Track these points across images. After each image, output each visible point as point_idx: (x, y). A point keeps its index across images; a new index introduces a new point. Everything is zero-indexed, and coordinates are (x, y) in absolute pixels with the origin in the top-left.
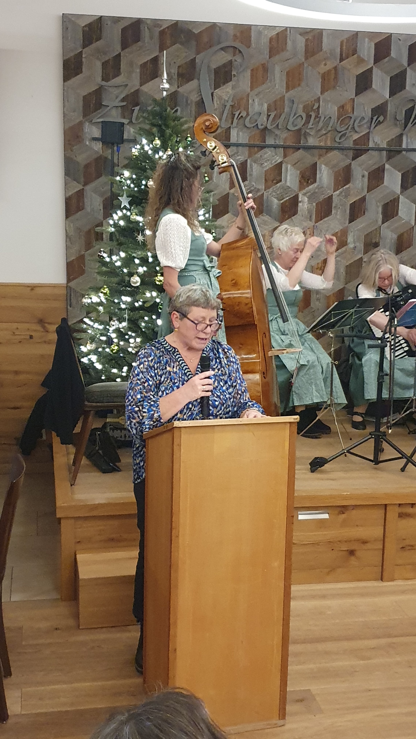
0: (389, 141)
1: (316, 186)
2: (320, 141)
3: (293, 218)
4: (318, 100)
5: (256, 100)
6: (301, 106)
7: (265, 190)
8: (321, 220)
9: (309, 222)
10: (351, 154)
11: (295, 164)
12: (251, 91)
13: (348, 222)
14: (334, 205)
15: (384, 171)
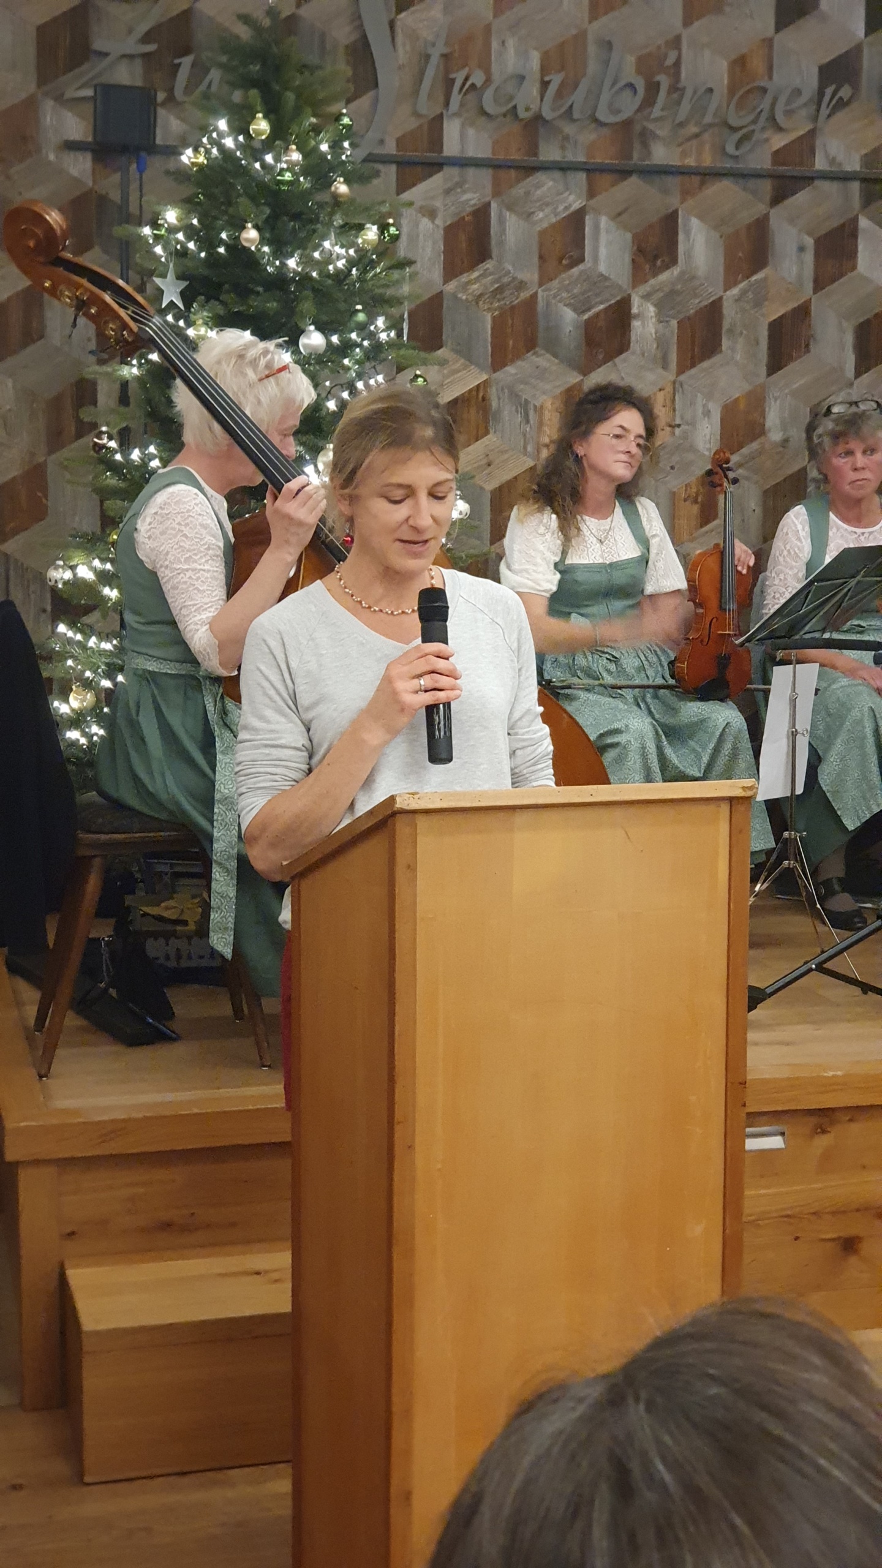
0: (866, 155)
1: (675, 273)
2: (684, 154)
3: (617, 360)
4: (676, 43)
5: (511, 43)
6: (631, 60)
7: (541, 285)
8: (693, 365)
9: (660, 370)
10: (766, 187)
11: (620, 214)
12: (495, 16)
13: (763, 370)
14: (726, 325)
15: (854, 234)
